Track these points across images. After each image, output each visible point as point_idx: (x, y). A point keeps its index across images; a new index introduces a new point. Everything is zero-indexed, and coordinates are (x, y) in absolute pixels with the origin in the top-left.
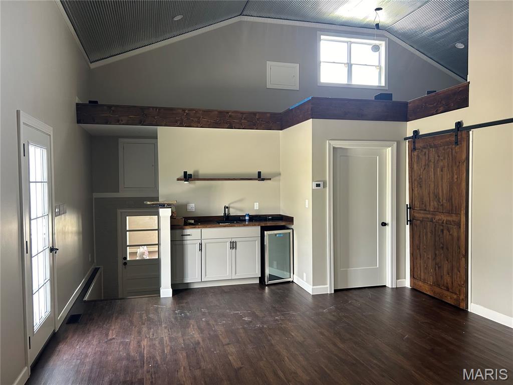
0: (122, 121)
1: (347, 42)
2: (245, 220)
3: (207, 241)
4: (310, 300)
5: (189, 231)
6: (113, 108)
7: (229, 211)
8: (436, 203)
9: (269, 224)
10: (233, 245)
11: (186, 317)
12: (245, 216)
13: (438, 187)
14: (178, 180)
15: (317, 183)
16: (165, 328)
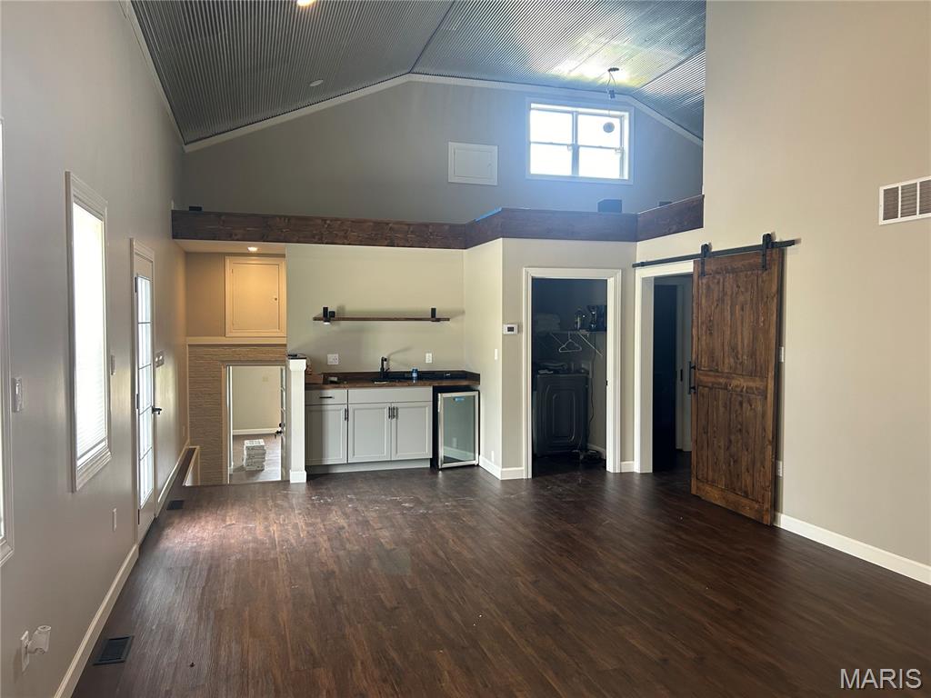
0: (236, 235)
1: (572, 113)
2: (412, 379)
3: (357, 406)
4: (498, 486)
5: (330, 392)
6: (223, 218)
7: (388, 364)
8: (732, 360)
9: (445, 383)
10: (393, 413)
11: (326, 503)
12: (412, 372)
13: (736, 334)
14: (315, 319)
15: (509, 326)
16: (300, 514)
